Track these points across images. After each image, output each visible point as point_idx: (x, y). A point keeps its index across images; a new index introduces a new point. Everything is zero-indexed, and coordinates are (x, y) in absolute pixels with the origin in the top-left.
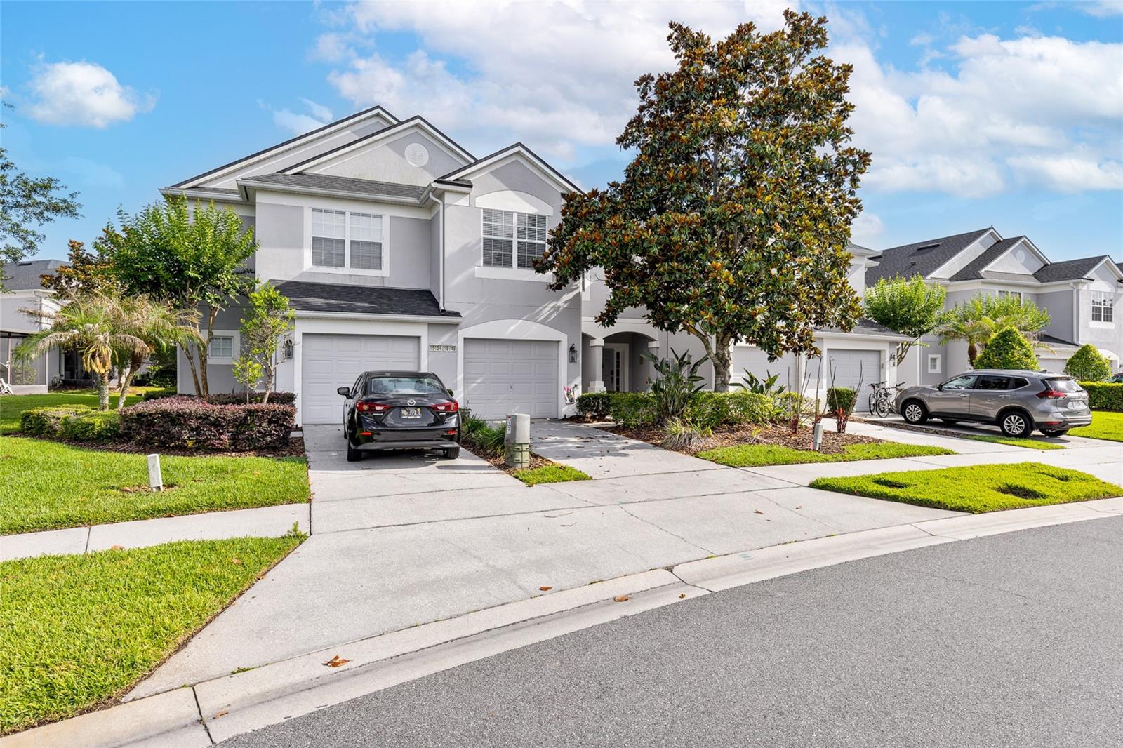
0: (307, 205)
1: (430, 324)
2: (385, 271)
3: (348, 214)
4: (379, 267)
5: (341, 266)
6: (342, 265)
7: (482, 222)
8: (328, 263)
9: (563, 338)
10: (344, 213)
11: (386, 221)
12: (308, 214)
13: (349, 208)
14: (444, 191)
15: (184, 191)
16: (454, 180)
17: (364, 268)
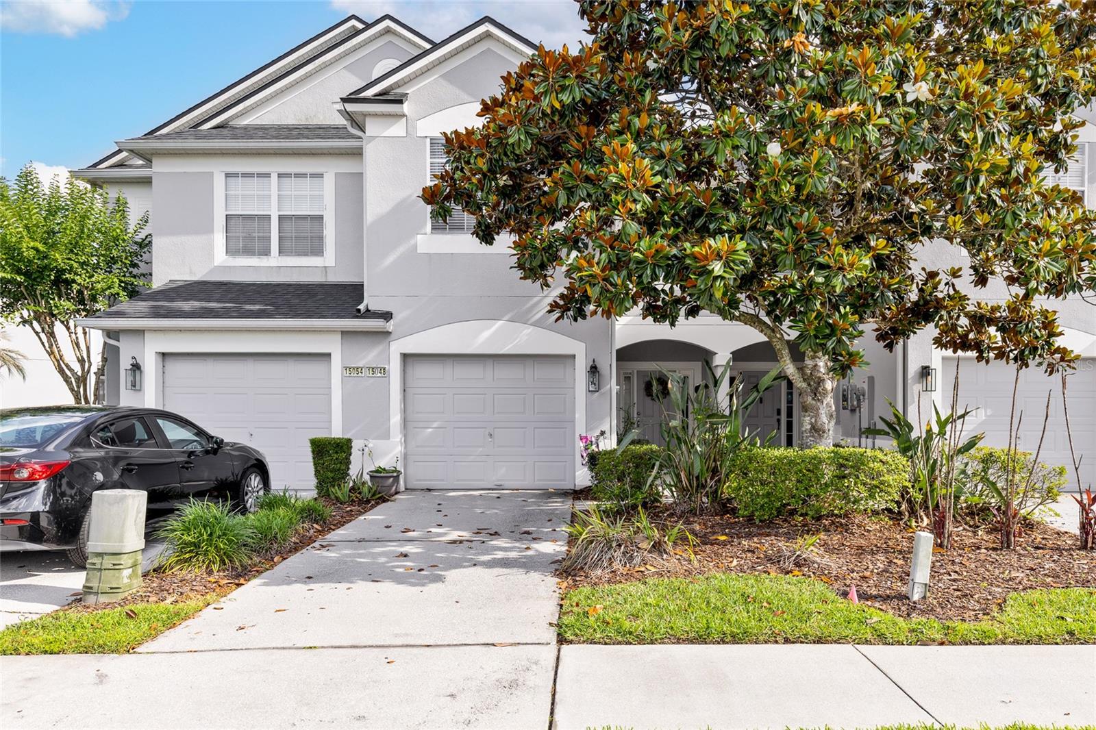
0: (217, 169)
1: (346, 333)
2: (329, 258)
3: (274, 177)
4: (318, 250)
5: (266, 255)
6: (266, 252)
7: (429, 161)
8: (248, 251)
9: (578, 348)
10: (268, 175)
11: (329, 182)
12: (219, 181)
13: (274, 166)
14: (365, 115)
15: (103, 171)
16: (375, 96)
17: (299, 255)
